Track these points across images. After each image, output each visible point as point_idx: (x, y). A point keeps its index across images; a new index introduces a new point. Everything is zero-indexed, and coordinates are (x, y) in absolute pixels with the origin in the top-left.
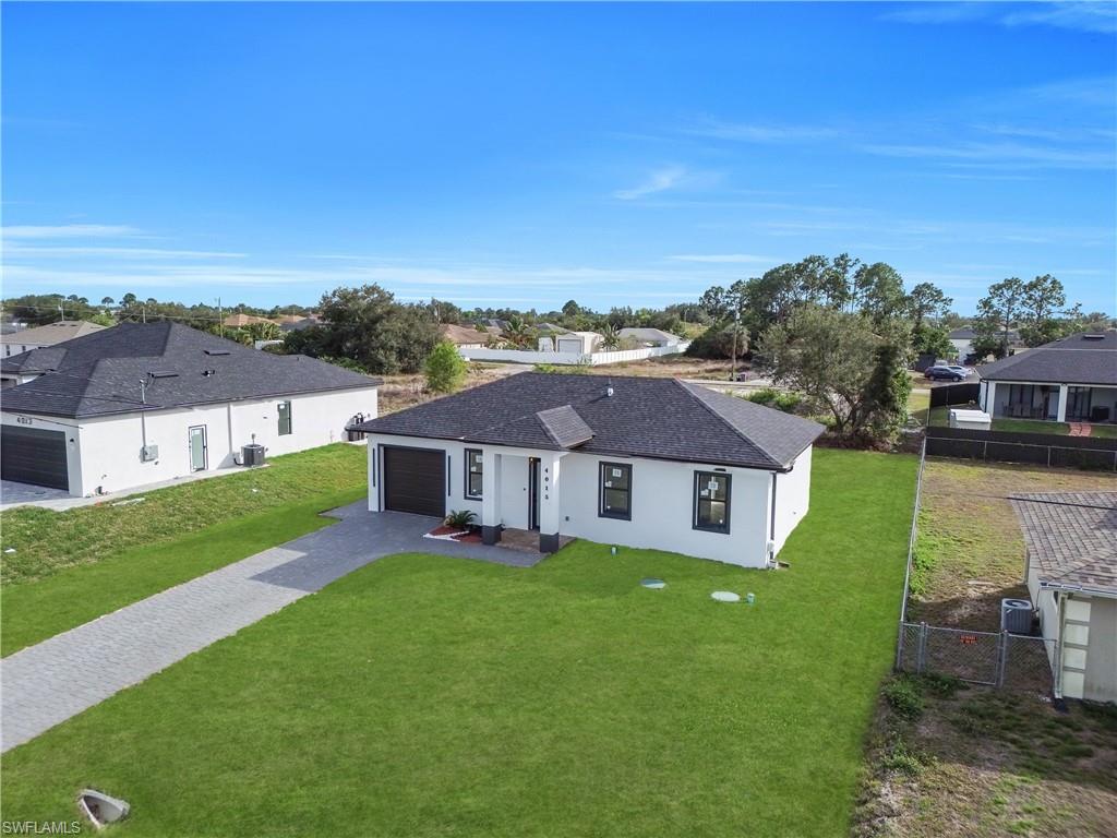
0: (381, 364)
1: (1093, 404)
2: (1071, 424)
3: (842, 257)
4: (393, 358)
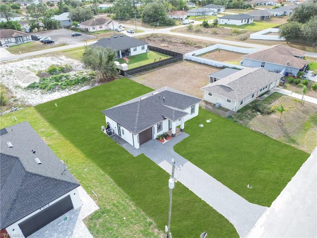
2: (123, 58)
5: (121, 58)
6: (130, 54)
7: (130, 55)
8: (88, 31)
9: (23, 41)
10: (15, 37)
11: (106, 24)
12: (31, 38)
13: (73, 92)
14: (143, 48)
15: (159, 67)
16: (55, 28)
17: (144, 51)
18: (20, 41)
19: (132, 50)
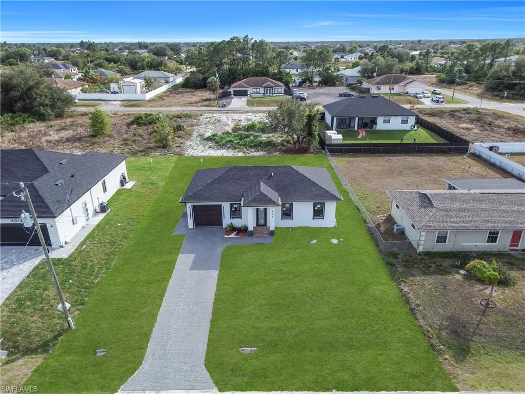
0: (43, 115)
1: (364, 121)
2: (359, 130)
3: (246, 37)
4: (49, 111)
5: (356, 129)
6: (374, 126)
7: (374, 129)
8: (369, 92)
9: (272, 94)
10: (265, 87)
11: (402, 84)
12: (283, 92)
13: (240, 154)
14: (405, 122)
15: (400, 153)
16: (333, 85)
17: (407, 127)
18: (270, 93)
19: (380, 120)
